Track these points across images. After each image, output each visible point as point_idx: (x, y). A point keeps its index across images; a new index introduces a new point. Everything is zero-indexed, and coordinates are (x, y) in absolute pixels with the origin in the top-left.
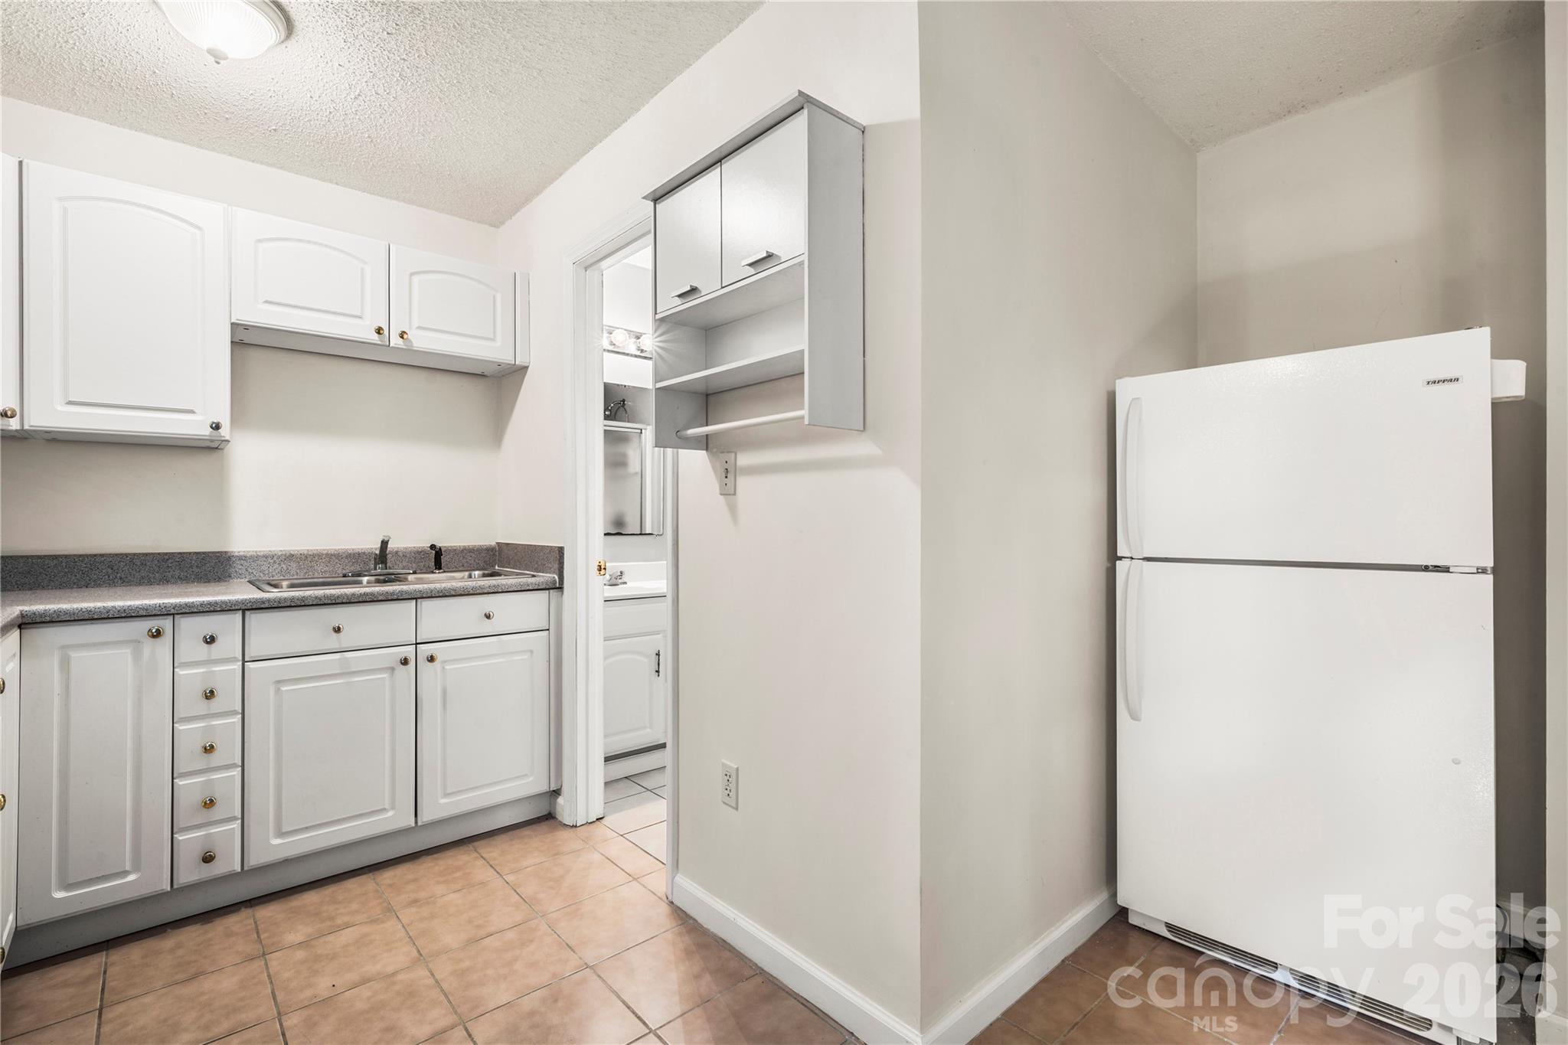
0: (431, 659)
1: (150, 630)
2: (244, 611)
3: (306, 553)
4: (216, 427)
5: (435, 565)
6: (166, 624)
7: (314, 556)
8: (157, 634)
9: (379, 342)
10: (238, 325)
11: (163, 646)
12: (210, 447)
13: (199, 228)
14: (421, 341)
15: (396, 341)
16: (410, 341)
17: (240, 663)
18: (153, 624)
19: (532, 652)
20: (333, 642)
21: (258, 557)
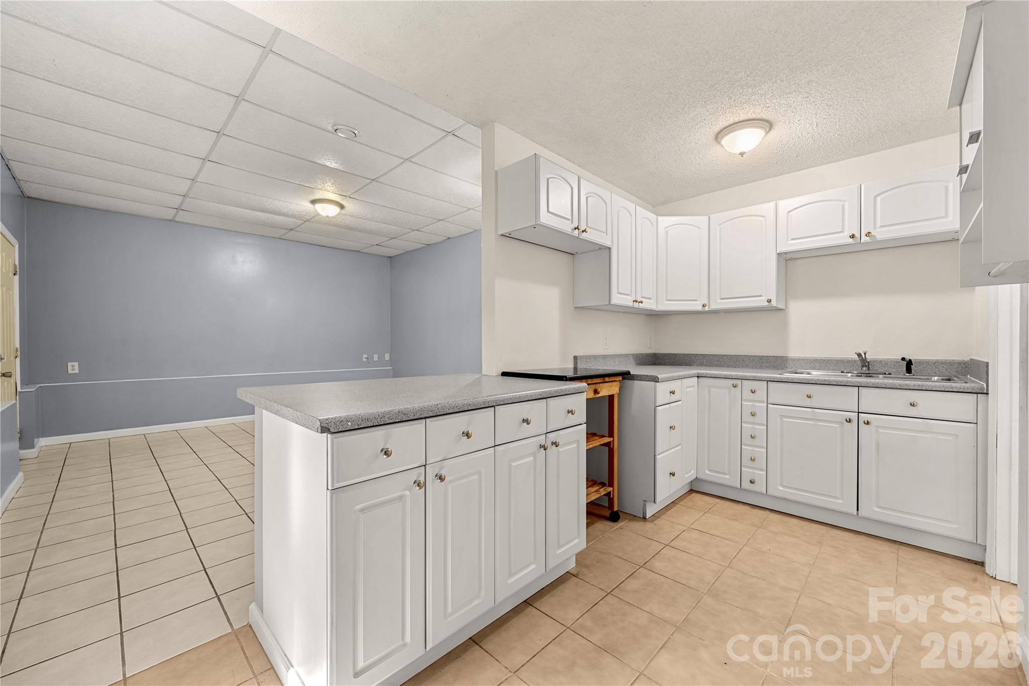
0: (868, 423)
1: (733, 384)
2: (767, 381)
3: (824, 358)
4: (769, 301)
5: (907, 370)
6: (739, 382)
7: (828, 360)
8: (735, 386)
9: (854, 242)
10: (780, 253)
11: (737, 392)
12: (769, 310)
13: (764, 216)
14: (881, 234)
15: (864, 239)
16: (874, 236)
17: (766, 404)
18: (735, 382)
19: (957, 436)
20: (808, 402)
21: (800, 359)
